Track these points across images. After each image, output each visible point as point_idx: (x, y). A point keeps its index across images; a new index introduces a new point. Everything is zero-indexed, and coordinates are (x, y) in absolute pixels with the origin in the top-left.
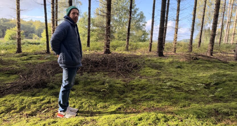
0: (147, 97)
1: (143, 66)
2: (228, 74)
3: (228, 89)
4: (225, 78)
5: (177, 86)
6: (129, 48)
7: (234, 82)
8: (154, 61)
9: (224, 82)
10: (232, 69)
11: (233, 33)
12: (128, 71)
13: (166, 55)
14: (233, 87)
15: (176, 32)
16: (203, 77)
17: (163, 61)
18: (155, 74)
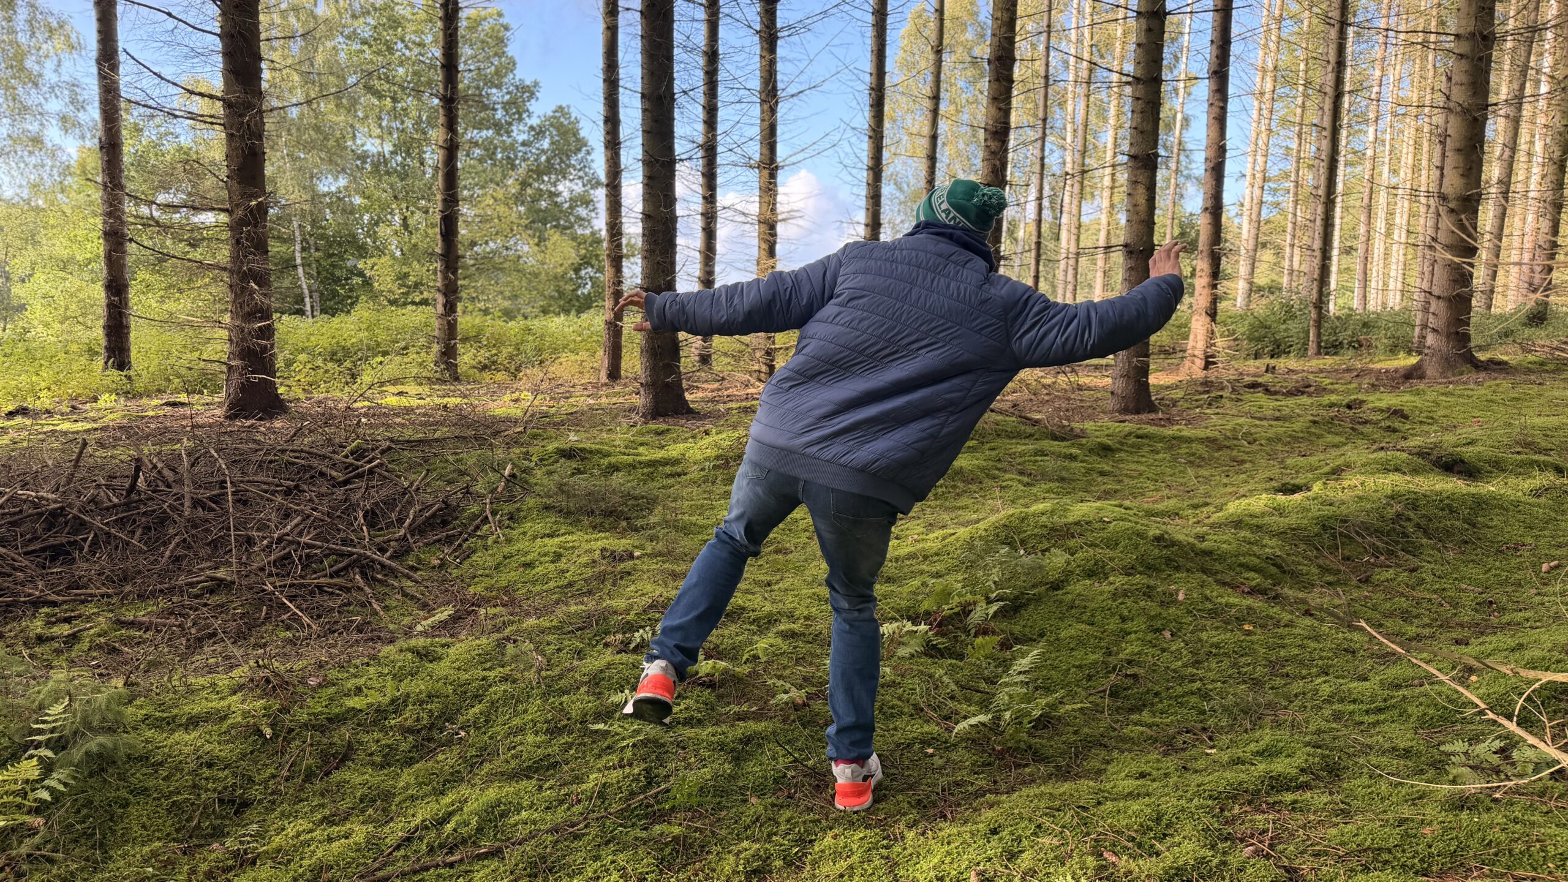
1: (507, 508)
2: (1077, 523)
4: (1058, 559)
8: (607, 455)
9: (1056, 586)
12: (366, 567)
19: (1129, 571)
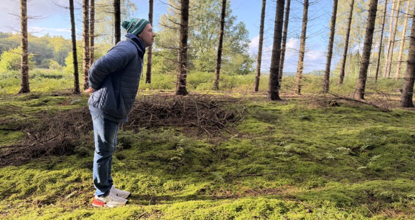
0: (251, 170)
1: (245, 116)
2: (390, 131)
3: (390, 157)
4: (384, 138)
5: (302, 152)
6: (220, 84)
7: (401, 144)
8: (263, 107)
9: (383, 144)
10: (397, 121)
11: (399, 60)
12: (218, 125)
13: (284, 97)
14: (399, 154)
15: (301, 58)
16: (348, 136)
17: (278, 108)
18: (265, 131)
19: (404, 143)
